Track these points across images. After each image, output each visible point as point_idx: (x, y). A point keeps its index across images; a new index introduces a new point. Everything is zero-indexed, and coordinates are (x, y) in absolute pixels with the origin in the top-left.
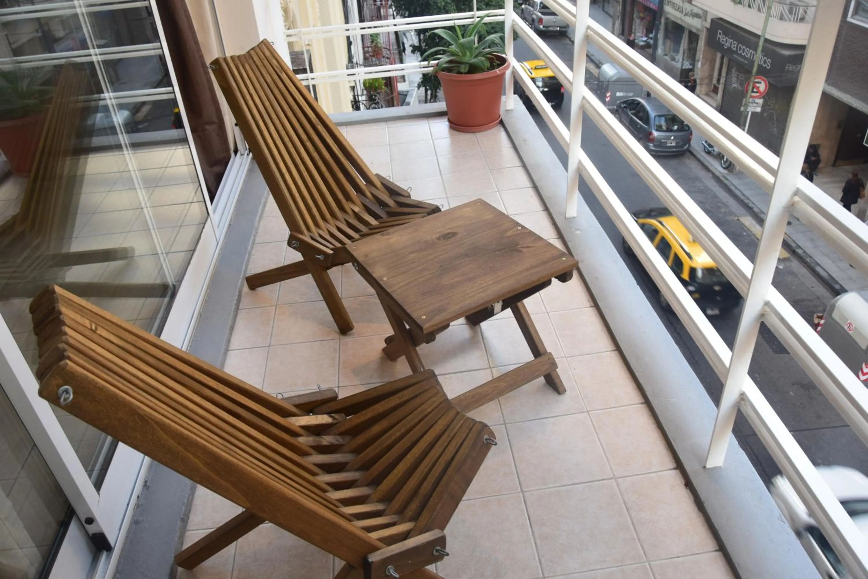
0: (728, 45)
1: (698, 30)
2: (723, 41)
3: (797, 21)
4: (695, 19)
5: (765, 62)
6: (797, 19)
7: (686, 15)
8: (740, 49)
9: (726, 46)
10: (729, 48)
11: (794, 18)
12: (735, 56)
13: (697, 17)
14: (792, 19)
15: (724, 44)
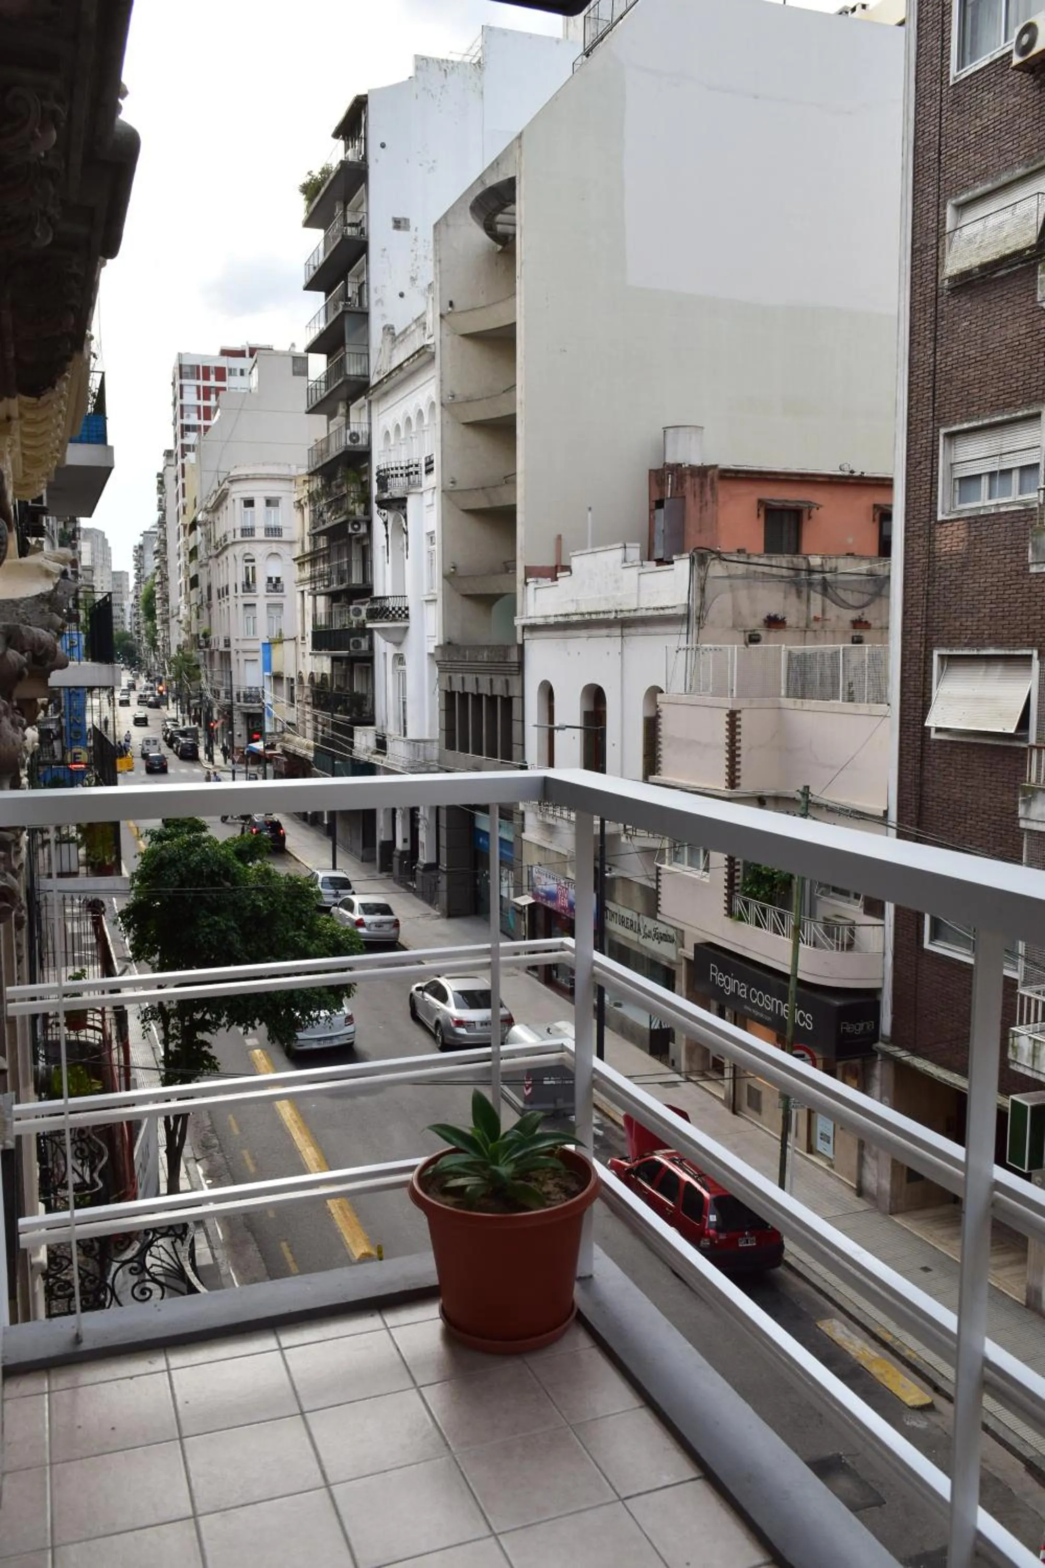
0: (731, 988)
1: (671, 962)
2: (722, 982)
3: (843, 950)
4: (663, 943)
5: (802, 1019)
6: (843, 945)
7: (647, 936)
8: (754, 996)
9: (727, 991)
10: (735, 995)
11: (838, 944)
12: (746, 1007)
13: (666, 941)
14: (835, 946)
15: (724, 987)
